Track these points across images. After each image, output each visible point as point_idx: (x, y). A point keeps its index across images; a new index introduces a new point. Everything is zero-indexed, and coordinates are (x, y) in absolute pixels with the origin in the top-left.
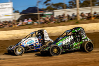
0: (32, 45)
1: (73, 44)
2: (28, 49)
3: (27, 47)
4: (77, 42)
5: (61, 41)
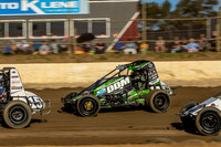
1: (129, 93)
5: (104, 86)
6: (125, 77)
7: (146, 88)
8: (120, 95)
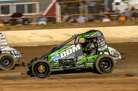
7: (96, 54)
8: (72, 59)
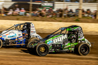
0: (14, 39)
2: (8, 44)
3: (7, 40)
4: (71, 42)
6: (64, 34)
7: (76, 42)
8: (61, 45)
